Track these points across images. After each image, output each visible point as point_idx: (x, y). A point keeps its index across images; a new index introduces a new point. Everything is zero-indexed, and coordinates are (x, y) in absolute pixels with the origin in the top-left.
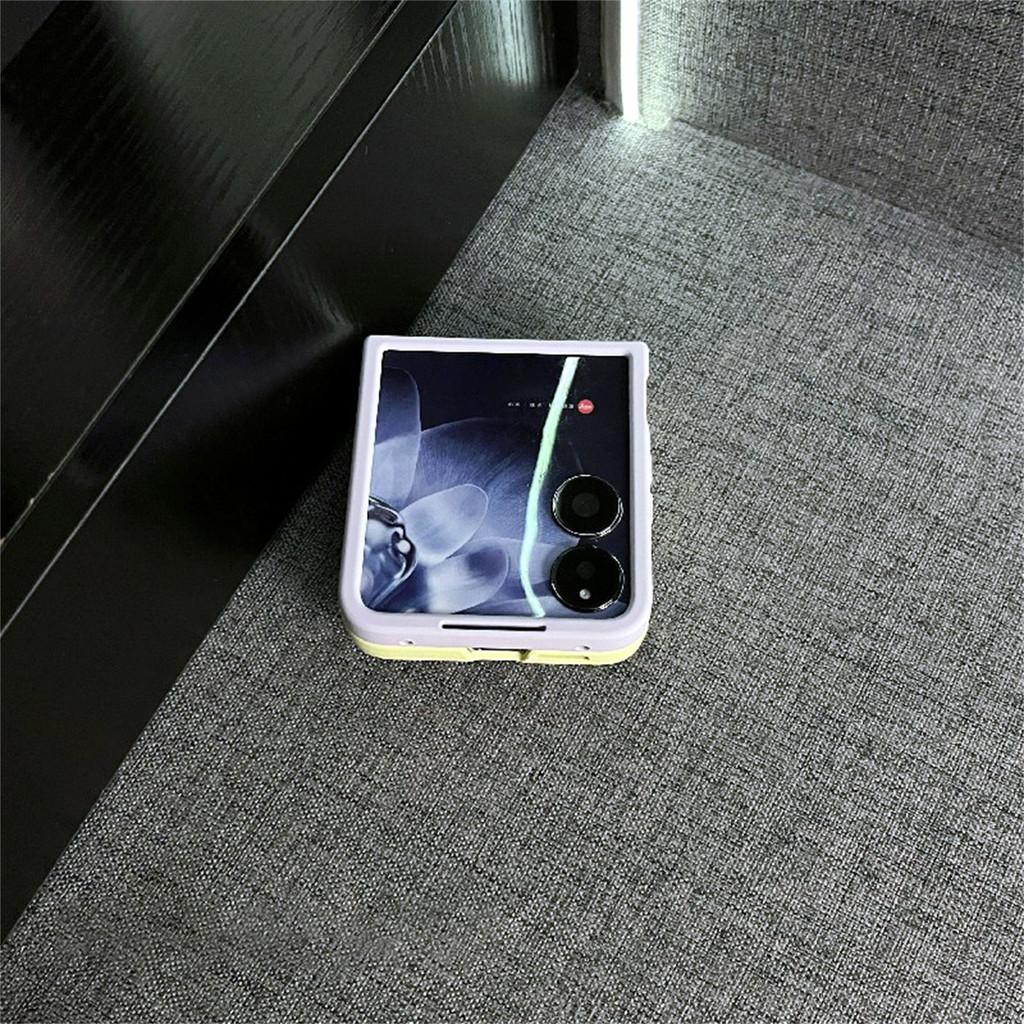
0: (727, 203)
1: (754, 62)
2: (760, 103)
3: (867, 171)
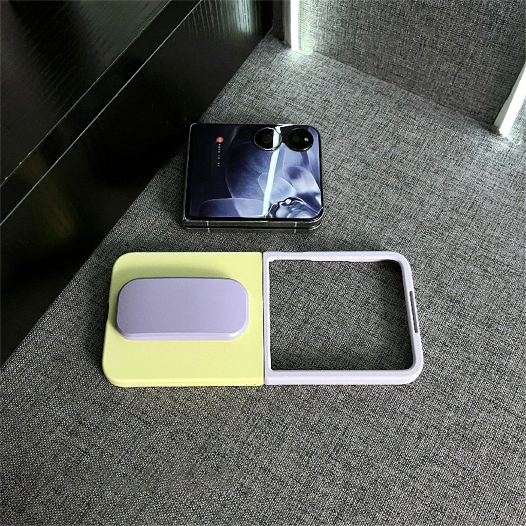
0: (336, 87)
1: (349, 24)
2: (352, 43)
3: (398, 76)
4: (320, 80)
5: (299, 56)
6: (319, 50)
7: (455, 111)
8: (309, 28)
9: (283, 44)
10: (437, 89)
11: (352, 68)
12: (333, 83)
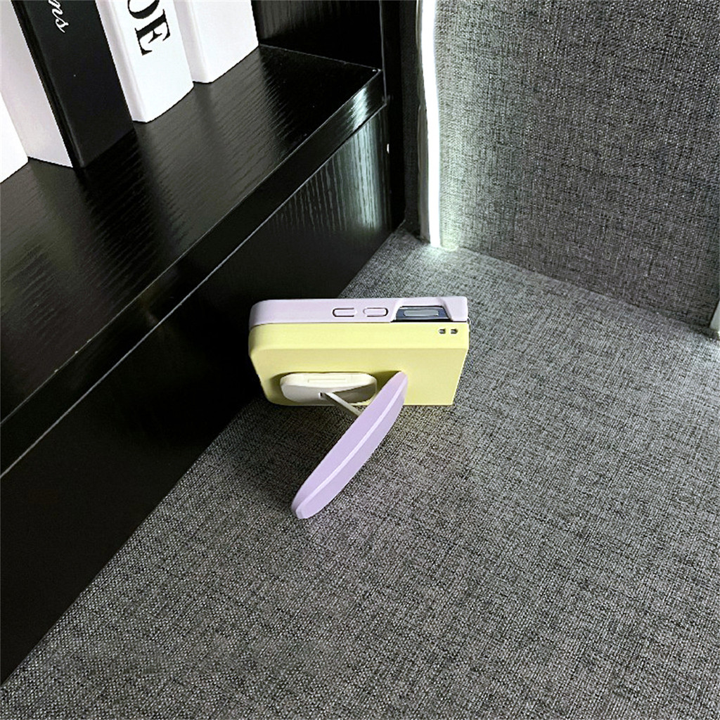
0: (491, 287)
1: (505, 207)
2: (509, 232)
3: (573, 270)
4: (470, 280)
5: (440, 252)
6: (466, 245)
7: (654, 312)
8: (452, 217)
9: (419, 239)
10: (628, 284)
11: (511, 265)
12: (487, 282)
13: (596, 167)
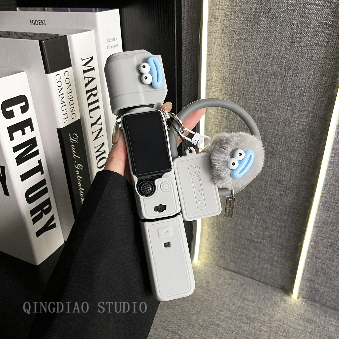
13: (251, 239)
